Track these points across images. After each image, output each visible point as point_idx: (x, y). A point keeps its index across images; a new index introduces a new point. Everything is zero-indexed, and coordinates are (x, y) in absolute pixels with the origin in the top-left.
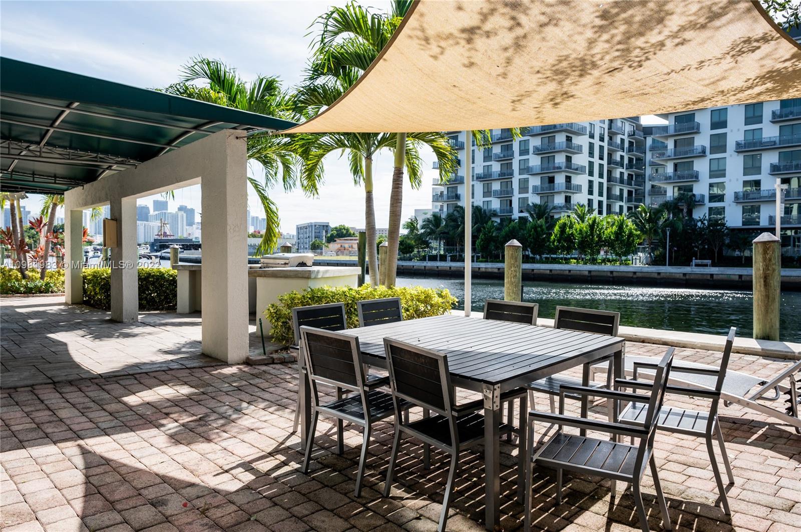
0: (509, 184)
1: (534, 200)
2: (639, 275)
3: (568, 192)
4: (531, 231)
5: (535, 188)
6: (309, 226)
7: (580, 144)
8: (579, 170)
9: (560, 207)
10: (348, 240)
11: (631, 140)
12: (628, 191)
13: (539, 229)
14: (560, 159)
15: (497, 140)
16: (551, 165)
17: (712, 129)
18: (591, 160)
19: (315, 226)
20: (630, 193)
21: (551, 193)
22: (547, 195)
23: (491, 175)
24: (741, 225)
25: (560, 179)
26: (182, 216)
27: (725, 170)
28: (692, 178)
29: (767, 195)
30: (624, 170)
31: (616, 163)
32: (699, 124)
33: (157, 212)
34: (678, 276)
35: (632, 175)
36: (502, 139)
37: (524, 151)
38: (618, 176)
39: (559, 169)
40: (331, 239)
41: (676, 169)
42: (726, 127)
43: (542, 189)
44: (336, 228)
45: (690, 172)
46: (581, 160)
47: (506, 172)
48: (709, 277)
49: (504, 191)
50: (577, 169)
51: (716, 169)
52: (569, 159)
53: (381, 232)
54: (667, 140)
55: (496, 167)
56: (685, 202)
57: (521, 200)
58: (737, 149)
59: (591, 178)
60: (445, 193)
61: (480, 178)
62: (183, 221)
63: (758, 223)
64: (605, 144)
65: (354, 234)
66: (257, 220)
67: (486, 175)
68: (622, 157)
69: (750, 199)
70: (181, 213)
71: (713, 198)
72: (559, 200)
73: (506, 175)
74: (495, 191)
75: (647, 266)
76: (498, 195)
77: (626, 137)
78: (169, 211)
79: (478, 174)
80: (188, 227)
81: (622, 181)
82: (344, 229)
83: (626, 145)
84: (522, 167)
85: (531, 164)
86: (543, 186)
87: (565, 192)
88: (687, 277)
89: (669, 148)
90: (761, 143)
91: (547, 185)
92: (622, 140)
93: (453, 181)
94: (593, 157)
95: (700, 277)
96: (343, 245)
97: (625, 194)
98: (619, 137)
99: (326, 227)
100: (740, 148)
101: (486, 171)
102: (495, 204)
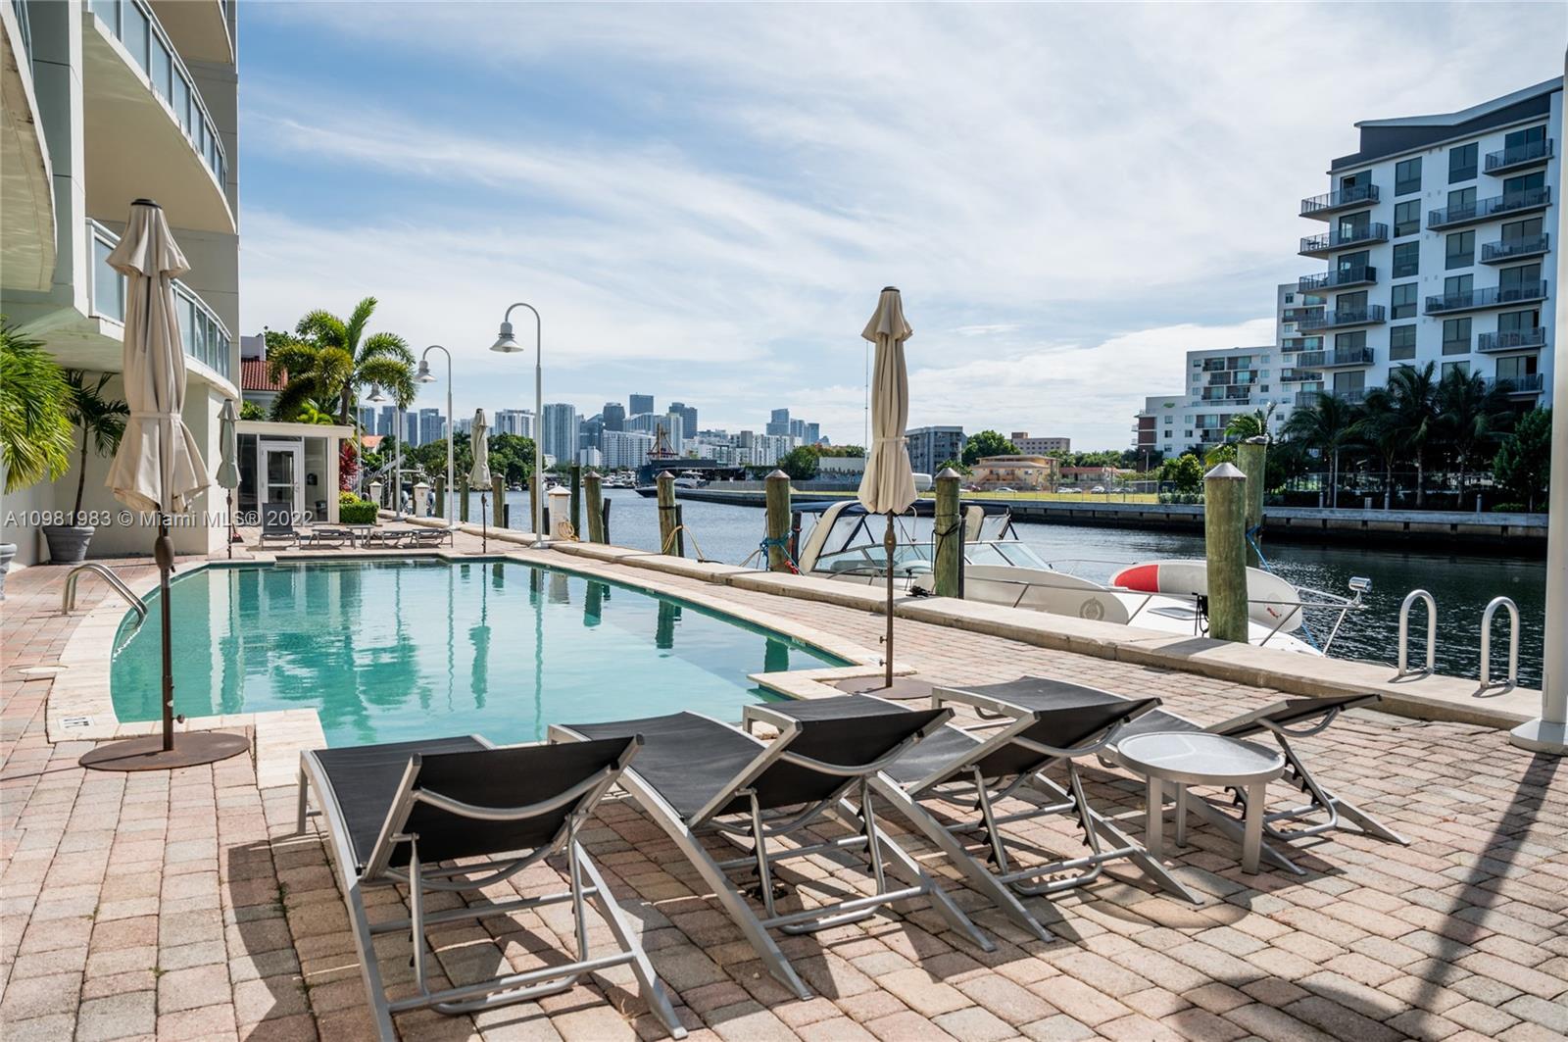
10: (1003, 460)
15: (1492, 211)
17: (1394, 276)
19: (936, 433)
23: (1470, 298)
26: (677, 421)
33: (636, 416)
36: (1510, 208)
40: (970, 459)
42: (1417, 273)
44: (977, 438)
47: (1517, 288)
49: (1511, 336)
53: (1055, 445)
55: (1486, 280)
61: (1437, 307)
62: (678, 429)
65: (1013, 448)
66: (801, 425)
67: (1455, 300)
70: (674, 416)
73: (1518, 297)
74: (1483, 339)
76: (1492, 347)
78: (655, 413)
79: (1431, 299)
80: (686, 440)
82: (994, 438)
93: (1352, 320)
96: (994, 469)
99: (955, 434)
101: (1453, 290)
102: (1484, 368)
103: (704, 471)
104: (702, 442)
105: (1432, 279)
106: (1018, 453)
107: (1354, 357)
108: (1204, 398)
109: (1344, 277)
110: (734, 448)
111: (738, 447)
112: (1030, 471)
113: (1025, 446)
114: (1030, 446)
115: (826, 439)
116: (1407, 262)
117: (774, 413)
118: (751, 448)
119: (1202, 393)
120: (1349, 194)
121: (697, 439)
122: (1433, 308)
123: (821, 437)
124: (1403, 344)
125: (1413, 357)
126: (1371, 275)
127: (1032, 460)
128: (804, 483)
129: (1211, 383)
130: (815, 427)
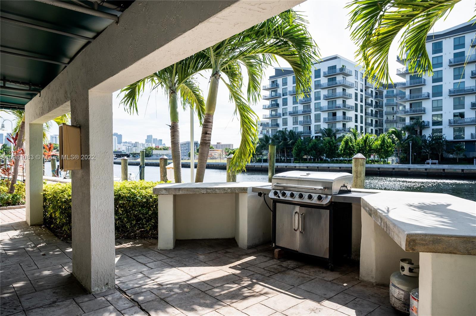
0: (309, 117)
1: (324, 126)
2: (396, 170)
3: (344, 121)
4: (327, 144)
5: (325, 119)
6: (187, 143)
7: (351, 93)
8: (350, 108)
9: (340, 130)
11: (376, 91)
12: (375, 120)
13: (331, 143)
14: (339, 102)
16: (334, 105)
17: (433, 82)
18: (356, 102)
20: (376, 121)
21: (335, 122)
22: (332, 123)
23: (298, 112)
24: (453, 139)
25: (339, 114)
27: (442, 107)
28: (422, 112)
29: (469, 121)
30: (373, 109)
31: (369, 105)
32: (425, 80)
34: (421, 170)
35: (377, 111)
37: (317, 98)
38: (370, 112)
39: (339, 108)
41: (411, 107)
42: (442, 81)
43: (329, 120)
45: (420, 108)
46: (351, 102)
47: (306, 110)
48: (442, 171)
49: (306, 121)
50: (349, 108)
51: (436, 106)
52: (344, 102)
53: (229, 146)
54: (405, 90)
55: (300, 108)
56: (419, 126)
57: (316, 126)
58: (449, 94)
59: (356, 113)
60: (270, 123)
61: (291, 114)
62: (115, 141)
63: (464, 138)
64: (363, 93)
65: (212, 147)
66: (156, 140)
67: (295, 112)
68: (372, 101)
69: (459, 123)
71: (435, 123)
72: (339, 126)
73: (307, 112)
74: (300, 122)
75: (397, 164)
76: (302, 124)
77: (373, 90)
79: (290, 112)
80: (118, 145)
81: (372, 115)
83: (374, 94)
84: (317, 107)
85: (322, 105)
86: (329, 118)
87: (343, 121)
88: (428, 171)
89: (406, 94)
90: (464, 90)
91: (331, 117)
92: (372, 91)
93: (274, 116)
94: (357, 101)
95: (436, 171)
97: (374, 123)
98: (370, 89)
100: (452, 94)
101: (294, 110)
102: (300, 129)
103: (117, 155)
104: (124, 145)
105: (290, 107)
106: (213, 149)
107: (275, 125)
108: (261, 133)
109: (272, 105)
110: (133, 147)
111: (134, 147)
112: (216, 154)
113: (220, 146)
114: (222, 146)
115: (164, 144)
116: (285, 103)
117: (148, 136)
118: (138, 147)
119: (260, 132)
120: (273, 85)
121: (122, 144)
122: (290, 114)
123: (163, 143)
124: (285, 123)
125: (287, 125)
126: (278, 105)
127: (217, 150)
128: (148, 158)
129: (262, 129)
130: (161, 140)
